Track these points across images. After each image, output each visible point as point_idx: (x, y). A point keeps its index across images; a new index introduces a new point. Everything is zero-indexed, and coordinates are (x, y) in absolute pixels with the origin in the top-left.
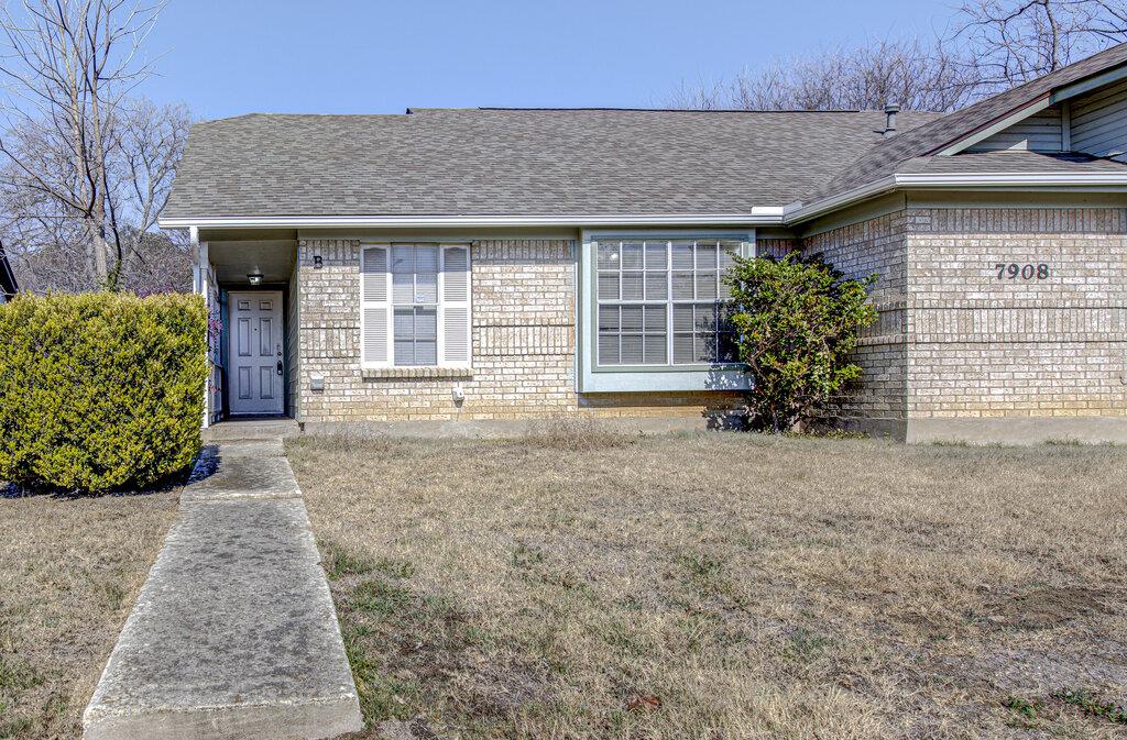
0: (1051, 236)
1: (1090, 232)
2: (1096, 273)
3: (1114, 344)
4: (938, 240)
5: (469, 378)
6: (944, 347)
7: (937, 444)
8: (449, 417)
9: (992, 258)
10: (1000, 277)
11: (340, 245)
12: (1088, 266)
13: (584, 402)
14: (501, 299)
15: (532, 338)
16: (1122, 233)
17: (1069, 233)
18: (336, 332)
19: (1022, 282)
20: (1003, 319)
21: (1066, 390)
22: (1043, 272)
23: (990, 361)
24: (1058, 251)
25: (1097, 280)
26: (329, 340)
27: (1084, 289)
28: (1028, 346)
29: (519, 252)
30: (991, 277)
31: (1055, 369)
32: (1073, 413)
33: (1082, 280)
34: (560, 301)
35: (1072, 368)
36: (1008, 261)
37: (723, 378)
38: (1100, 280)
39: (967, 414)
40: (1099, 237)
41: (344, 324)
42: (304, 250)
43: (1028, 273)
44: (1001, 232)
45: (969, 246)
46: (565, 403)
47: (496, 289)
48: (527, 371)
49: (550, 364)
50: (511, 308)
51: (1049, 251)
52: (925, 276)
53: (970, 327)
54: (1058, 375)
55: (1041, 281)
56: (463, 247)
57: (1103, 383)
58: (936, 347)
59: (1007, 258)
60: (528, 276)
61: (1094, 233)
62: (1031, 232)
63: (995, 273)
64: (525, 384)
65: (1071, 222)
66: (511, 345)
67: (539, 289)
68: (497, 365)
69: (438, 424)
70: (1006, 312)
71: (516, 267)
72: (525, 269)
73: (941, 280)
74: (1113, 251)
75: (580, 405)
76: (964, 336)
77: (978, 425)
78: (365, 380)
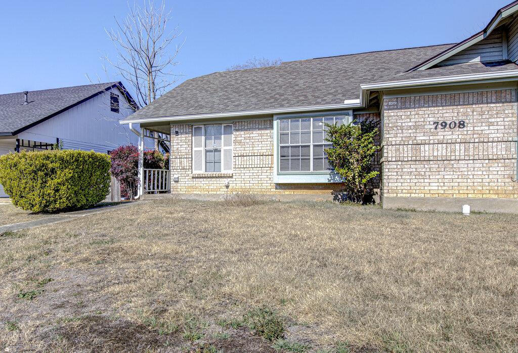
0: (467, 106)
1: (492, 103)
2: (495, 124)
3: (507, 160)
4: (401, 113)
5: (232, 177)
6: (404, 163)
7: (399, 209)
8: (223, 193)
9: (431, 119)
10: (436, 128)
11: (184, 126)
12: (490, 120)
13: (278, 187)
14: (244, 145)
15: (256, 160)
16: (513, 102)
17: (478, 104)
18: (183, 159)
19: (449, 130)
20: (437, 149)
21: (476, 184)
22: (462, 124)
23: (430, 169)
24: (471, 113)
25: (496, 127)
26: (181, 163)
27: (488, 132)
28: (452, 162)
29: (251, 125)
30: (430, 129)
31: (469, 173)
32: (480, 196)
33: (487, 128)
34: (268, 145)
35: (480, 173)
36: (441, 120)
37: (336, 177)
38: (499, 127)
39: (416, 195)
40: (498, 105)
41: (185, 156)
42: (172, 129)
43: (452, 126)
44: (437, 106)
45: (418, 114)
46: (270, 187)
47: (242, 141)
48: (254, 174)
49: (264, 171)
50: (248, 149)
51: (465, 114)
52: (394, 130)
53: (419, 153)
54: (471, 177)
55: (460, 129)
56: (231, 125)
57: (499, 180)
58: (400, 163)
59: (440, 119)
60: (255, 135)
61: (494, 103)
62: (455, 105)
63: (433, 127)
64: (254, 179)
65: (479, 98)
66: (248, 163)
67: (260, 140)
68: (242, 172)
69: (219, 195)
70: (440, 145)
71: (251, 132)
72: (254, 132)
73: (402, 131)
74: (506, 112)
75: (276, 189)
76: (415, 158)
77: (423, 201)
78: (193, 178)
